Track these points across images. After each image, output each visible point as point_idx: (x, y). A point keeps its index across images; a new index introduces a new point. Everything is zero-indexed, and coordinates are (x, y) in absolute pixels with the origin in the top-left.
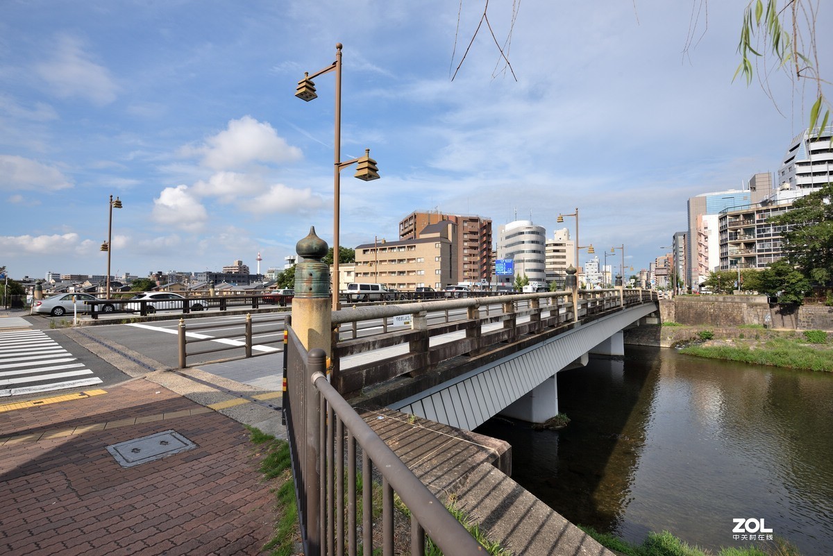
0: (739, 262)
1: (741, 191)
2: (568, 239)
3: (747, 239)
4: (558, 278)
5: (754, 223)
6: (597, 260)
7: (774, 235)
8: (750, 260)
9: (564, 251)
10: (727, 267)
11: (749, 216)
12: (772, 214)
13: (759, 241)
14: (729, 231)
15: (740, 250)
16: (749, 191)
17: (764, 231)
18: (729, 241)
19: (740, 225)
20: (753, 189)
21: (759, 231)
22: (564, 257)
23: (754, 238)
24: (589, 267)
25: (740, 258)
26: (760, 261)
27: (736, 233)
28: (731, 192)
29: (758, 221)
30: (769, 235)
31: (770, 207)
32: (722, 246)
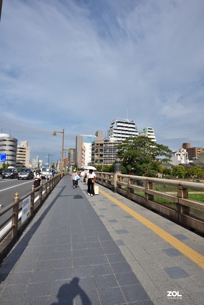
0: (98, 161)
1: (93, 136)
2: (27, 146)
3: (100, 153)
4: (21, 165)
5: (103, 147)
6: (38, 157)
7: (109, 152)
8: (101, 161)
9: (25, 152)
10: (94, 163)
11: (101, 145)
12: (108, 145)
13: (104, 154)
14: (95, 150)
15: (98, 157)
16: (96, 136)
17: (106, 151)
18: (95, 154)
19: (99, 148)
20: (97, 136)
21: (104, 151)
22: (25, 155)
23: (102, 153)
24: (34, 160)
25: (98, 160)
26: (104, 162)
27: (97, 151)
28: (90, 136)
29: (104, 147)
30: (107, 152)
31: (108, 143)
32: (92, 155)
